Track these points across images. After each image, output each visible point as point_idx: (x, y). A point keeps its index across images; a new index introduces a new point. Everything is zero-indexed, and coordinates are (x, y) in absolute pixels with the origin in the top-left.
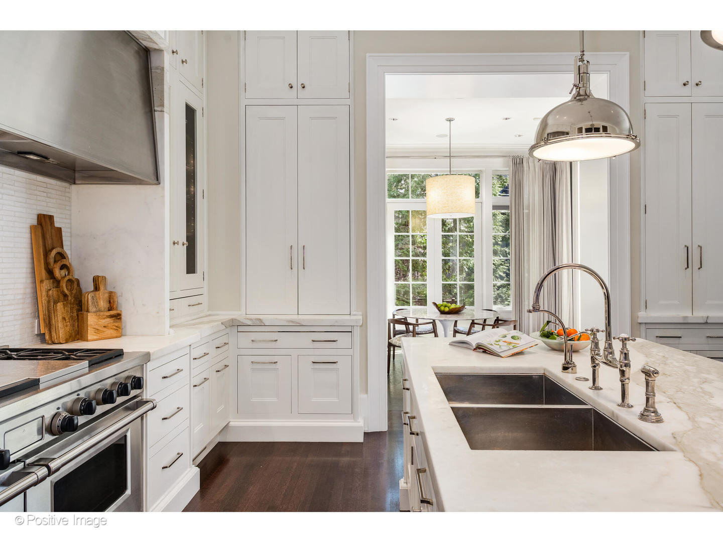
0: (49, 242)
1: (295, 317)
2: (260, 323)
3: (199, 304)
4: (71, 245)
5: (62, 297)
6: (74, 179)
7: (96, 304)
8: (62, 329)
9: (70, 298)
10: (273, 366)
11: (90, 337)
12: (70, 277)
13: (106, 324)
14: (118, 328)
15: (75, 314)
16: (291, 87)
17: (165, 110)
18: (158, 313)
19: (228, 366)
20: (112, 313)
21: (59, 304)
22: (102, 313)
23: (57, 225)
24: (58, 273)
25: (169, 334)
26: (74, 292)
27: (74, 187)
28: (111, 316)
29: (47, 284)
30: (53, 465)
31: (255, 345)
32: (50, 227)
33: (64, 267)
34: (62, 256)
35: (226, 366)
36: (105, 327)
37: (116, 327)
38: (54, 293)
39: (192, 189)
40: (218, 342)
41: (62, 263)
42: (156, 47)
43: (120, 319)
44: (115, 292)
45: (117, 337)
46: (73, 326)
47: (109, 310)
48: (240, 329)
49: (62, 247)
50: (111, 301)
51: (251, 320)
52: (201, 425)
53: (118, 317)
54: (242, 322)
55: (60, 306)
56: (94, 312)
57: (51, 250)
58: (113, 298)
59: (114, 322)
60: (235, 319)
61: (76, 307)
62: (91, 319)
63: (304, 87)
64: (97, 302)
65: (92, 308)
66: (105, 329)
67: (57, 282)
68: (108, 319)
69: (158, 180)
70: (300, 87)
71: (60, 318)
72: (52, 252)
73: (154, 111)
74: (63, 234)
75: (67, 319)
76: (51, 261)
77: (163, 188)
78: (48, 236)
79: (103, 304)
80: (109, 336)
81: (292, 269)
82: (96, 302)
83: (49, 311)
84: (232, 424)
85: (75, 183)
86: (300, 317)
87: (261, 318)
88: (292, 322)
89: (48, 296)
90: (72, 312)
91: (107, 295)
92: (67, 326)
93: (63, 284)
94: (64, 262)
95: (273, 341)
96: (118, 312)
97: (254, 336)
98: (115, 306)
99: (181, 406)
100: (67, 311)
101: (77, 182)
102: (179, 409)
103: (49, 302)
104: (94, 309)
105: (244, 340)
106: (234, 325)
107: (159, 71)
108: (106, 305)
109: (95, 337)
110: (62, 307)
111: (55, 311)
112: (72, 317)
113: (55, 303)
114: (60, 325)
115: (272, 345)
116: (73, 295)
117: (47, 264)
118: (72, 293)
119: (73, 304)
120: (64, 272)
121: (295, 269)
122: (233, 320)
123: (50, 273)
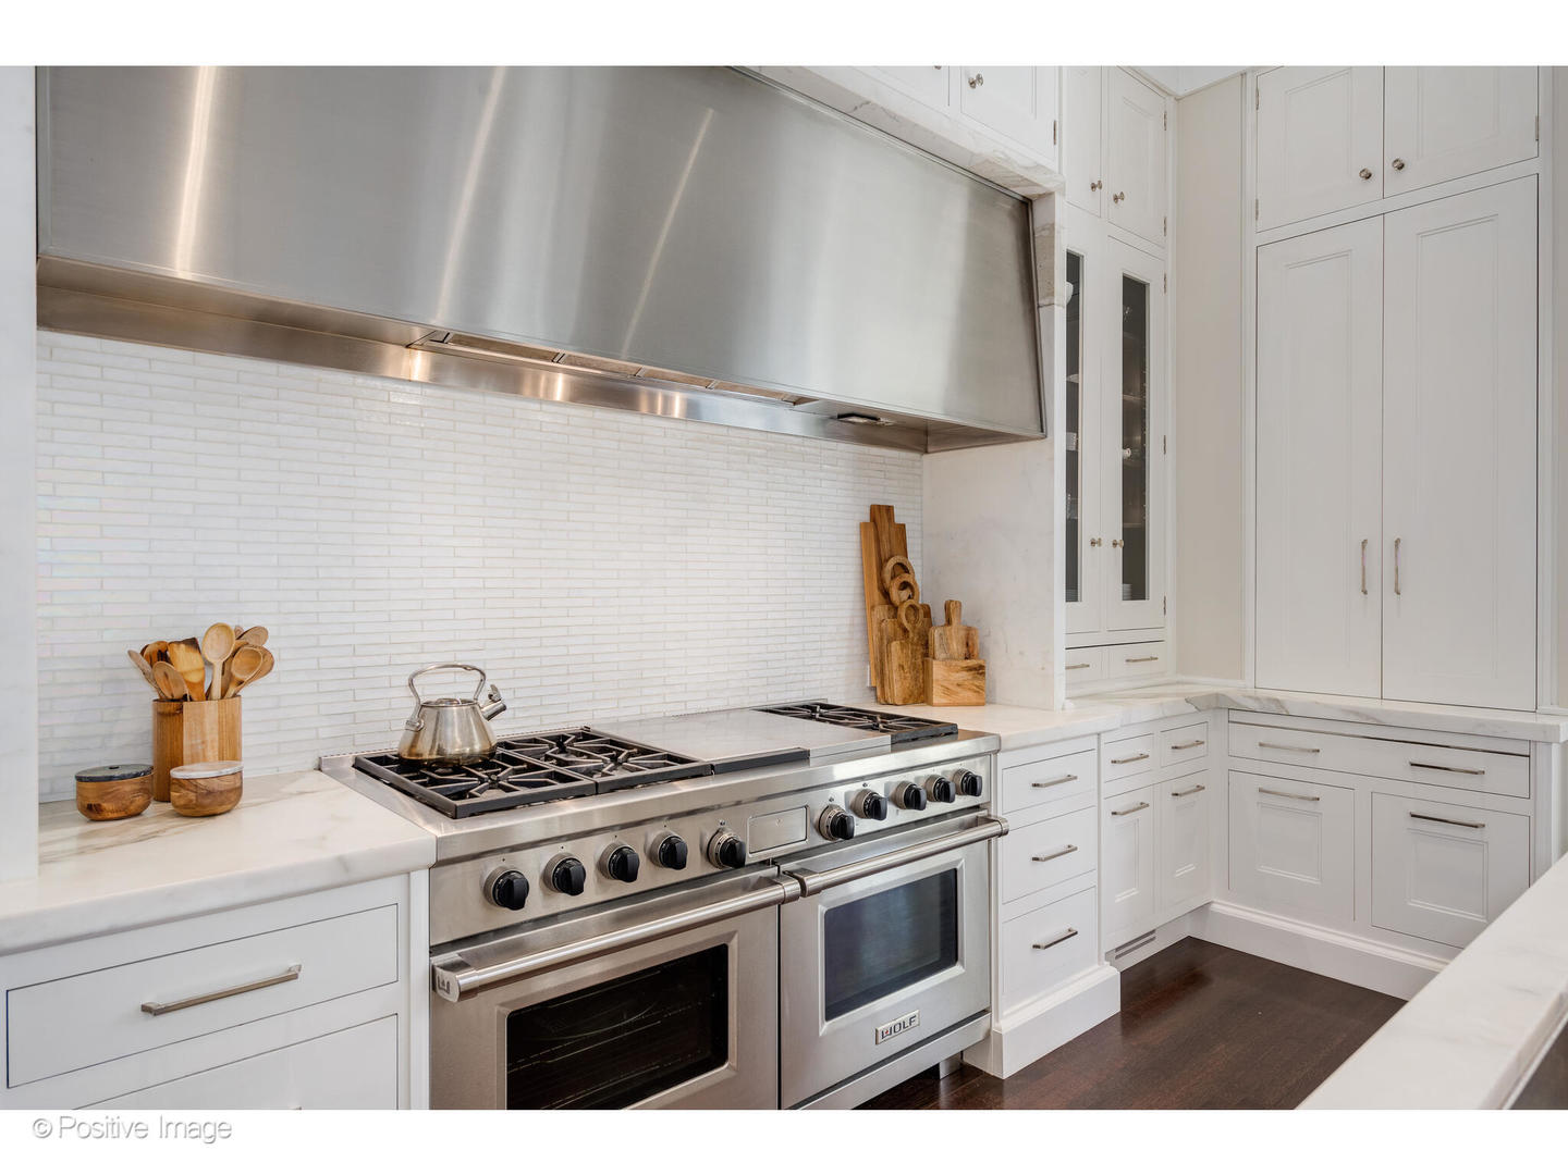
0: (886, 548)
1: (1375, 705)
2: (1278, 709)
3: (1152, 659)
4: (922, 551)
5: (900, 632)
6: (926, 445)
7: (946, 647)
8: (898, 684)
9: (911, 635)
10: (1310, 806)
11: (936, 700)
12: (912, 602)
13: (960, 681)
14: (979, 690)
15: (919, 661)
16: (1368, 176)
17: (1056, 302)
18: (1043, 669)
19: (1203, 788)
20: (971, 663)
21: (894, 643)
22: (954, 663)
23: (898, 520)
24: (896, 595)
25: (1063, 709)
26: (919, 625)
27: (926, 457)
28: (970, 669)
29: (881, 611)
30: (812, 882)
31: (1268, 754)
32: (887, 525)
33: (905, 585)
34: (904, 568)
35: (1200, 788)
36: (958, 685)
37: (978, 687)
38: (889, 625)
39: (1138, 438)
40: (1181, 738)
41: (902, 580)
42: (1040, 191)
43: (983, 674)
44: (975, 629)
45: (978, 705)
46: (916, 679)
47: (966, 658)
48: (1235, 716)
49: (906, 554)
50: (970, 644)
51: (1257, 699)
52: (1134, 892)
53: (979, 670)
54: (1238, 704)
55: (895, 646)
56: (944, 660)
57: (887, 561)
58: (973, 639)
59: (974, 678)
60: (1223, 695)
61: (921, 650)
62: (938, 670)
63: (1401, 167)
64: (947, 644)
65: (940, 654)
66: (959, 689)
67: (894, 608)
68: (965, 673)
69: (1042, 431)
70: (1389, 167)
71: (895, 665)
72: (889, 563)
73: (1039, 307)
74: (909, 534)
75: (905, 667)
76: (887, 575)
77: (1052, 444)
78: (884, 538)
79: (957, 647)
80: (966, 701)
81: (1365, 593)
82: (946, 642)
83: (881, 653)
84: (1215, 907)
85: (926, 452)
86: (1387, 706)
87: (1278, 697)
88: (1357, 714)
89: (880, 630)
90: (914, 657)
91: (962, 633)
92: (905, 678)
93: (902, 613)
94: (906, 578)
95: (1309, 751)
96: (981, 662)
97: (1265, 735)
98: (975, 653)
99: (1074, 845)
100: (907, 656)
101: (929, 450)
102: (1071, 849)
103: (881, 639)
104: (943, 656)
105: (1245, 740)
106: (1222, 707)
107: (1045, 233)
108: (963, 650)
109: (944, 701)
110: (898, 647)
111: (889, 652)
112: (914, 666)
113: (889, 642)
114: (895, 676)
115: (1308, 759)
116: (916, 631)
117: (881, 580)
118: (915, 627)
119: (917, 645)
120: (905, 594)
121: (1374, 594)
122: (1217, 696)
123: (886, 594)
